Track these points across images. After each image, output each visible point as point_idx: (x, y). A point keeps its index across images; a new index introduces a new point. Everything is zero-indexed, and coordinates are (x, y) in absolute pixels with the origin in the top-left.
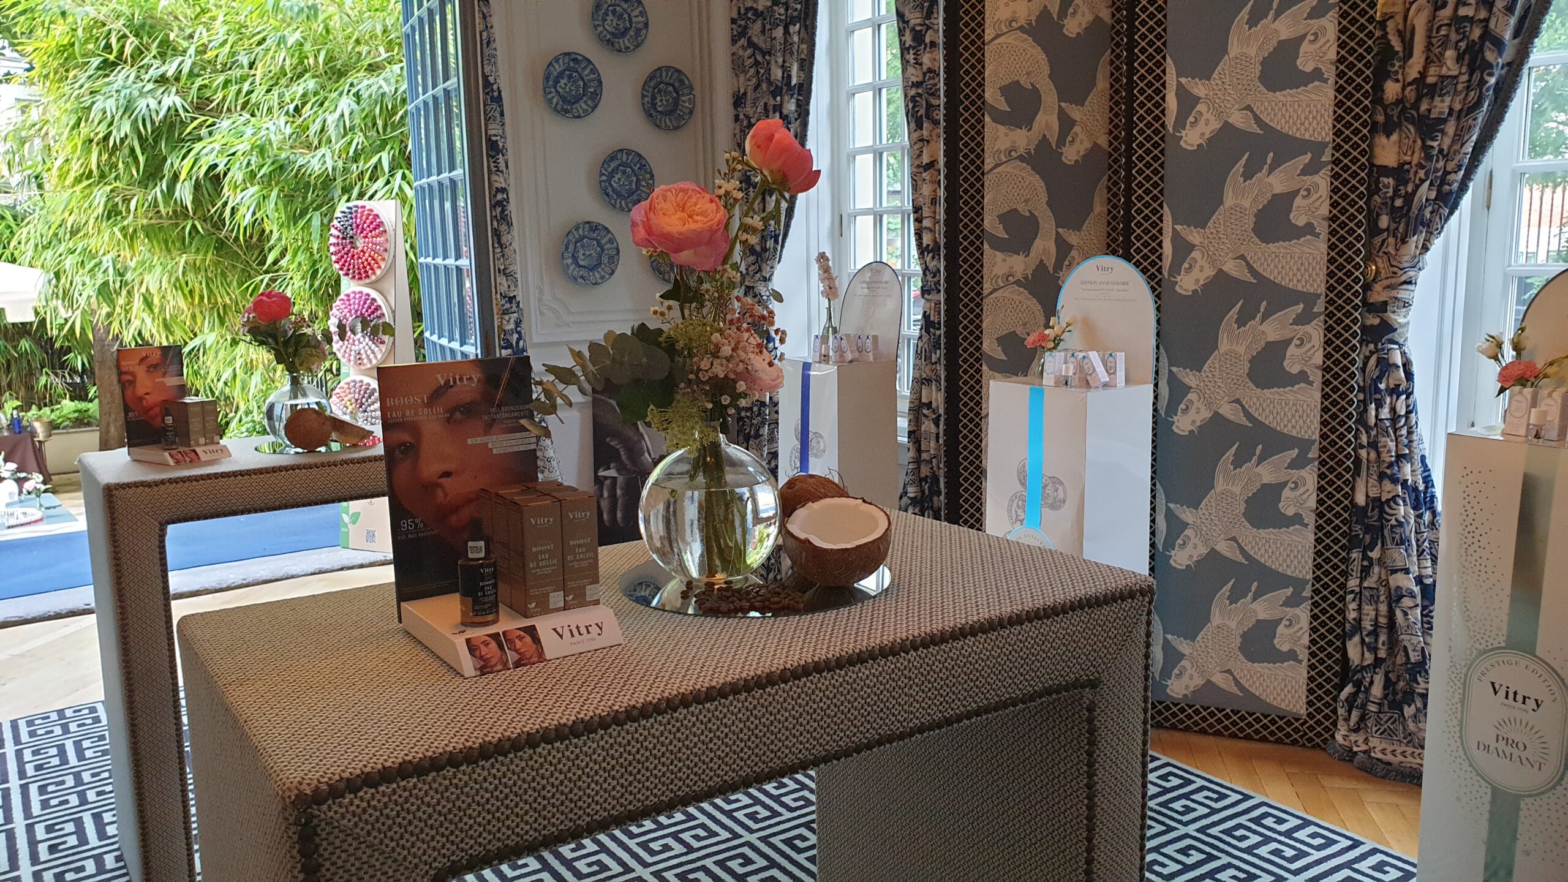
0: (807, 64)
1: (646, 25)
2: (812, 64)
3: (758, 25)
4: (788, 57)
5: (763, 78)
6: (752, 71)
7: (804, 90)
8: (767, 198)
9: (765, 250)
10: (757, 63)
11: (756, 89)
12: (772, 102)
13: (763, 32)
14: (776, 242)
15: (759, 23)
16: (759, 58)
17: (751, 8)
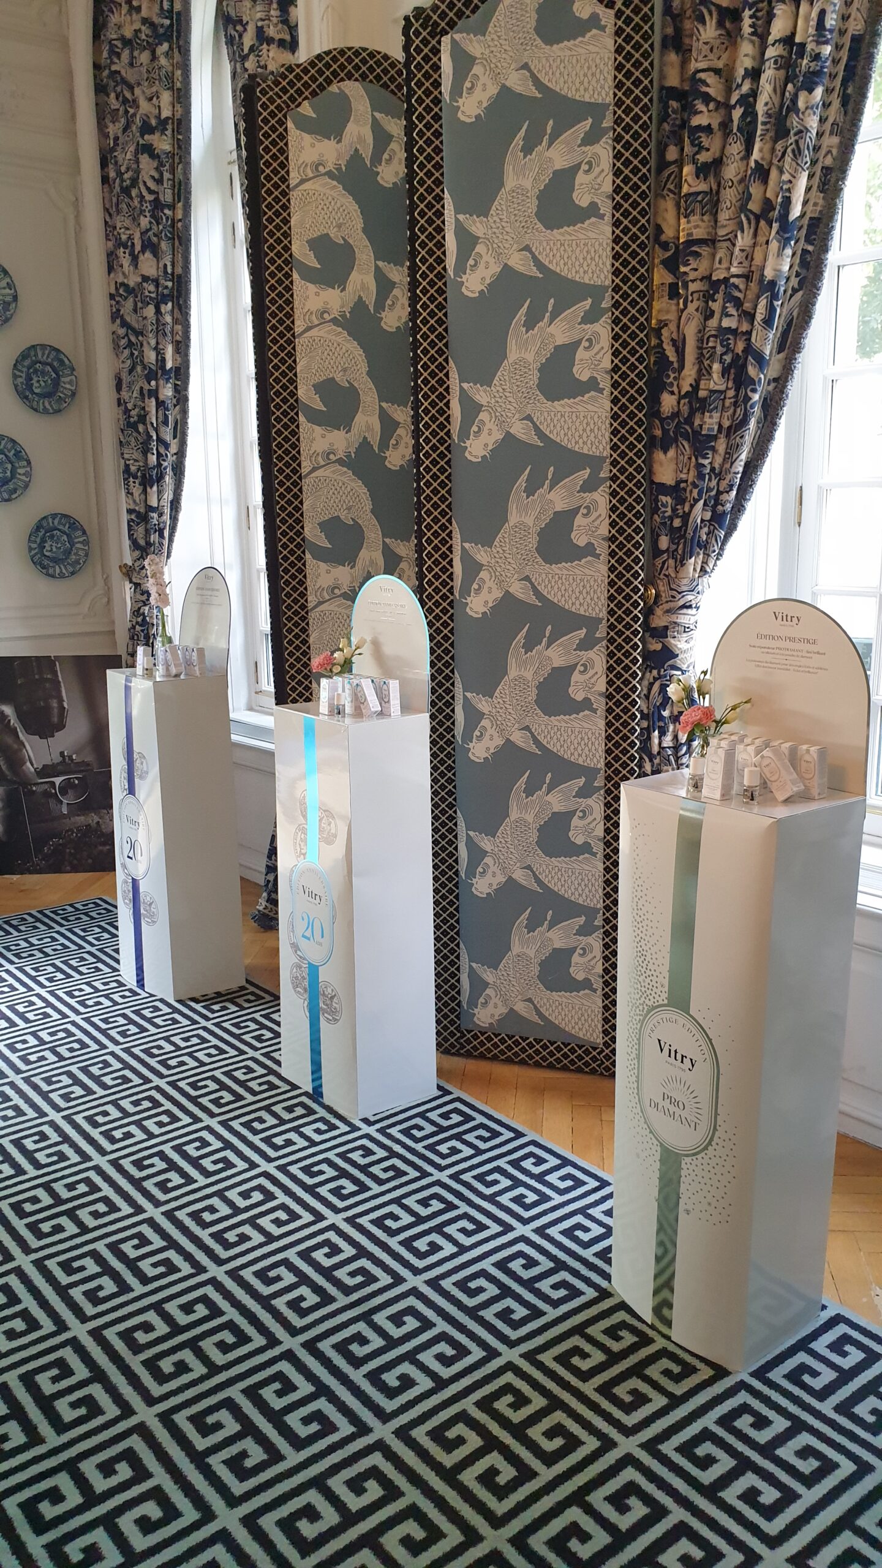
0: (182, 347)
1: (15, 298)
2: (188, 346)
3: (129, 304)
4: (160, 337)
5: (136, 361)
6: (127, 352)
7: (181, 374)
8: (148, 489)
9: (149, 544)
10: (130, 344)
11: (131, 371)
12: (146, 387)
13: (135, 310)
14: (161, 536)
15: (131, 300)
16: (133, 339)
17: (123, 284)
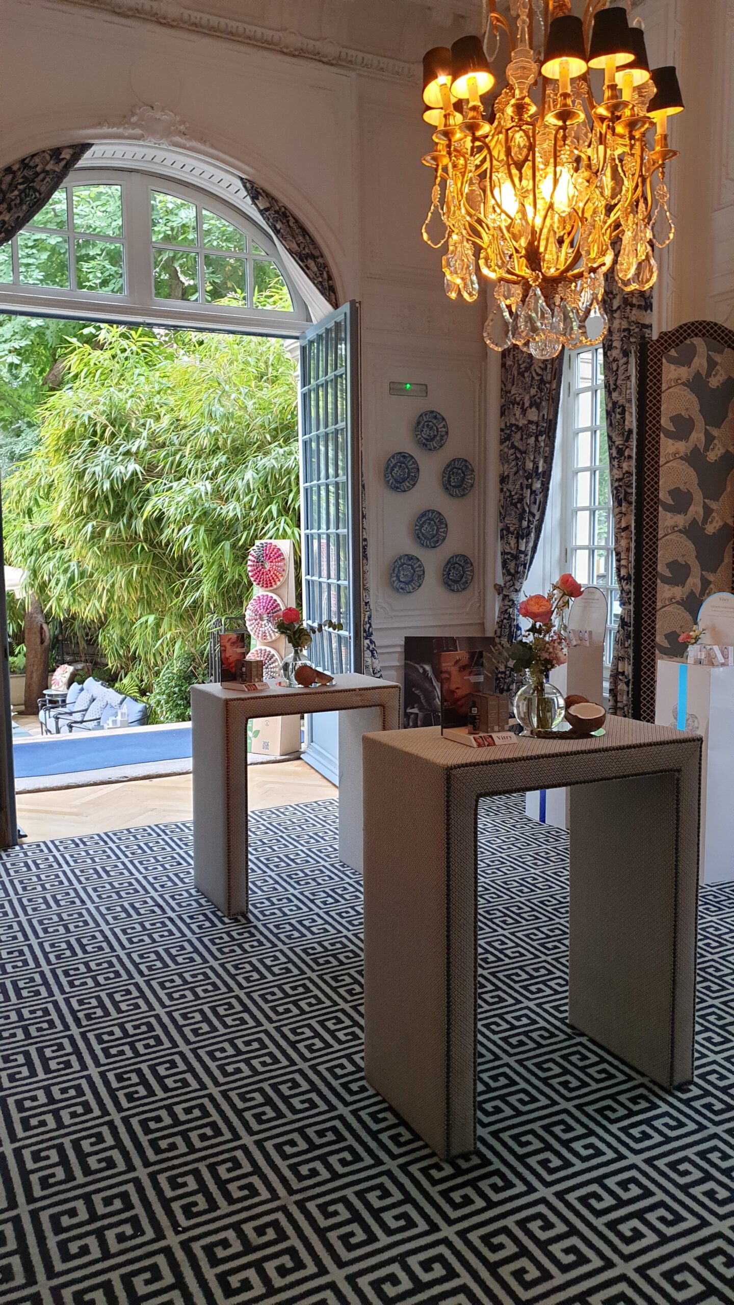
0: (549, 460)
1: (447, 433)
2: (552, 459)
3: (518, 436)
4: (537, 455)
5: (520, 468)
6: (514, 463)
7: (546, 476)
8: (520, 541)
9: (517, 572)
10: (517, 458)
11: (515, 474)
12: (526, 482)
13: (522, 439)
14: (525, 568)
15: (519, 434)
16: (519, 456)
17: (515, 425)
